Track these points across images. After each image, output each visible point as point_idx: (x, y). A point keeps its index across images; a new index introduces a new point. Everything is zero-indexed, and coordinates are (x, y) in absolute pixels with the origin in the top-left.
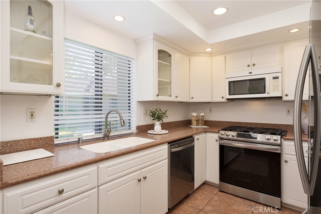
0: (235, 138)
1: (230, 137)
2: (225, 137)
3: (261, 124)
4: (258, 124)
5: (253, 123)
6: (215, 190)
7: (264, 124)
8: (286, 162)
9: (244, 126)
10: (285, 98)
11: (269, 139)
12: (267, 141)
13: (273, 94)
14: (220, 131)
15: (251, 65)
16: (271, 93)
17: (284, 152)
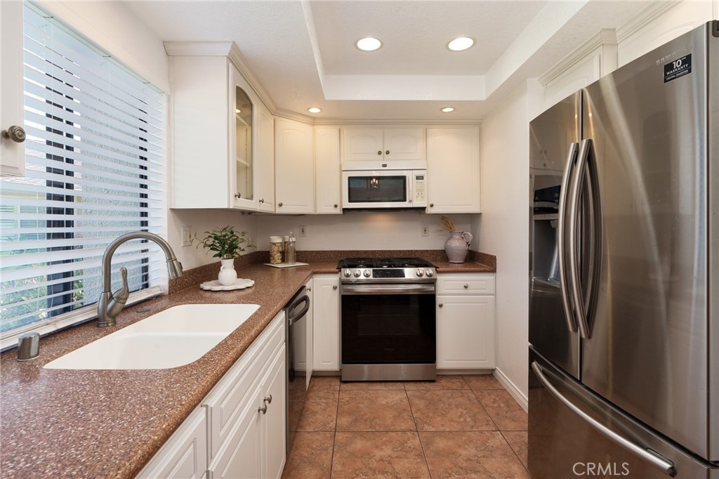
0: (371, 277)
1: (362, 277)
2: (353, 278)
3: (390, 251)
4: (385, 251)
6: (333, 384)
8: (441, 306)
9: (364, 256)
10: (429, 211)
11: (421, 275)
12: (419, 278)
13: (416, 204)
14: (342, 269)
15: (384, 152)
16: (414, 201)
17: (438, 292)
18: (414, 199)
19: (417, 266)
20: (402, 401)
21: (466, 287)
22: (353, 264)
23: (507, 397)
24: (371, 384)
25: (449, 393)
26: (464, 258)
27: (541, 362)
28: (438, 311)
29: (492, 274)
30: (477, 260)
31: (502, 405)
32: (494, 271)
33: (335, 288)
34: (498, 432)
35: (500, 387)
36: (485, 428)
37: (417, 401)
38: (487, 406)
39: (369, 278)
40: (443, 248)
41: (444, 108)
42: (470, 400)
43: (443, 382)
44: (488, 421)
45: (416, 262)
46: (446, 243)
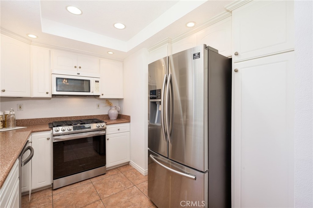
2: (61, 132)
3: (80, 116)
4: (77, 117)
5: (73, 117)
6: (47, 193)
7: (82, 116)
8: (108, 139)
9: (65, 120)
10: (101, 97)
11: (99, 127)
12: (98, 128)
13: (95, 94)
14: (53, 128)
15: (78, 67)
16: (94, 92)
17: (107, 133)
18: (94, 91)
19: (96, 123)
20: (91, 188)
21: (119, 130)
22: (60, 124)
23: (136, 171)
24: (72, 185)
25: (113, 177)
26: (117, 117)
27: (153, 154)
28: (107, 142)
29: (129, 123)
30: (122, 118)
31: (134, 175)
32: (129, 122)
33: (48, 139)
34: (135, 186)
35: (133, 168)
36: (130, 187)
37: (98, 186)
38: (129, 177)
39: (71, 131)
40: (107, 114)
41: (109, 52)
42: (122, 177)
43: (109, 173)
44: (130, 183)
45: (96, 121)
46: (108, 111)
